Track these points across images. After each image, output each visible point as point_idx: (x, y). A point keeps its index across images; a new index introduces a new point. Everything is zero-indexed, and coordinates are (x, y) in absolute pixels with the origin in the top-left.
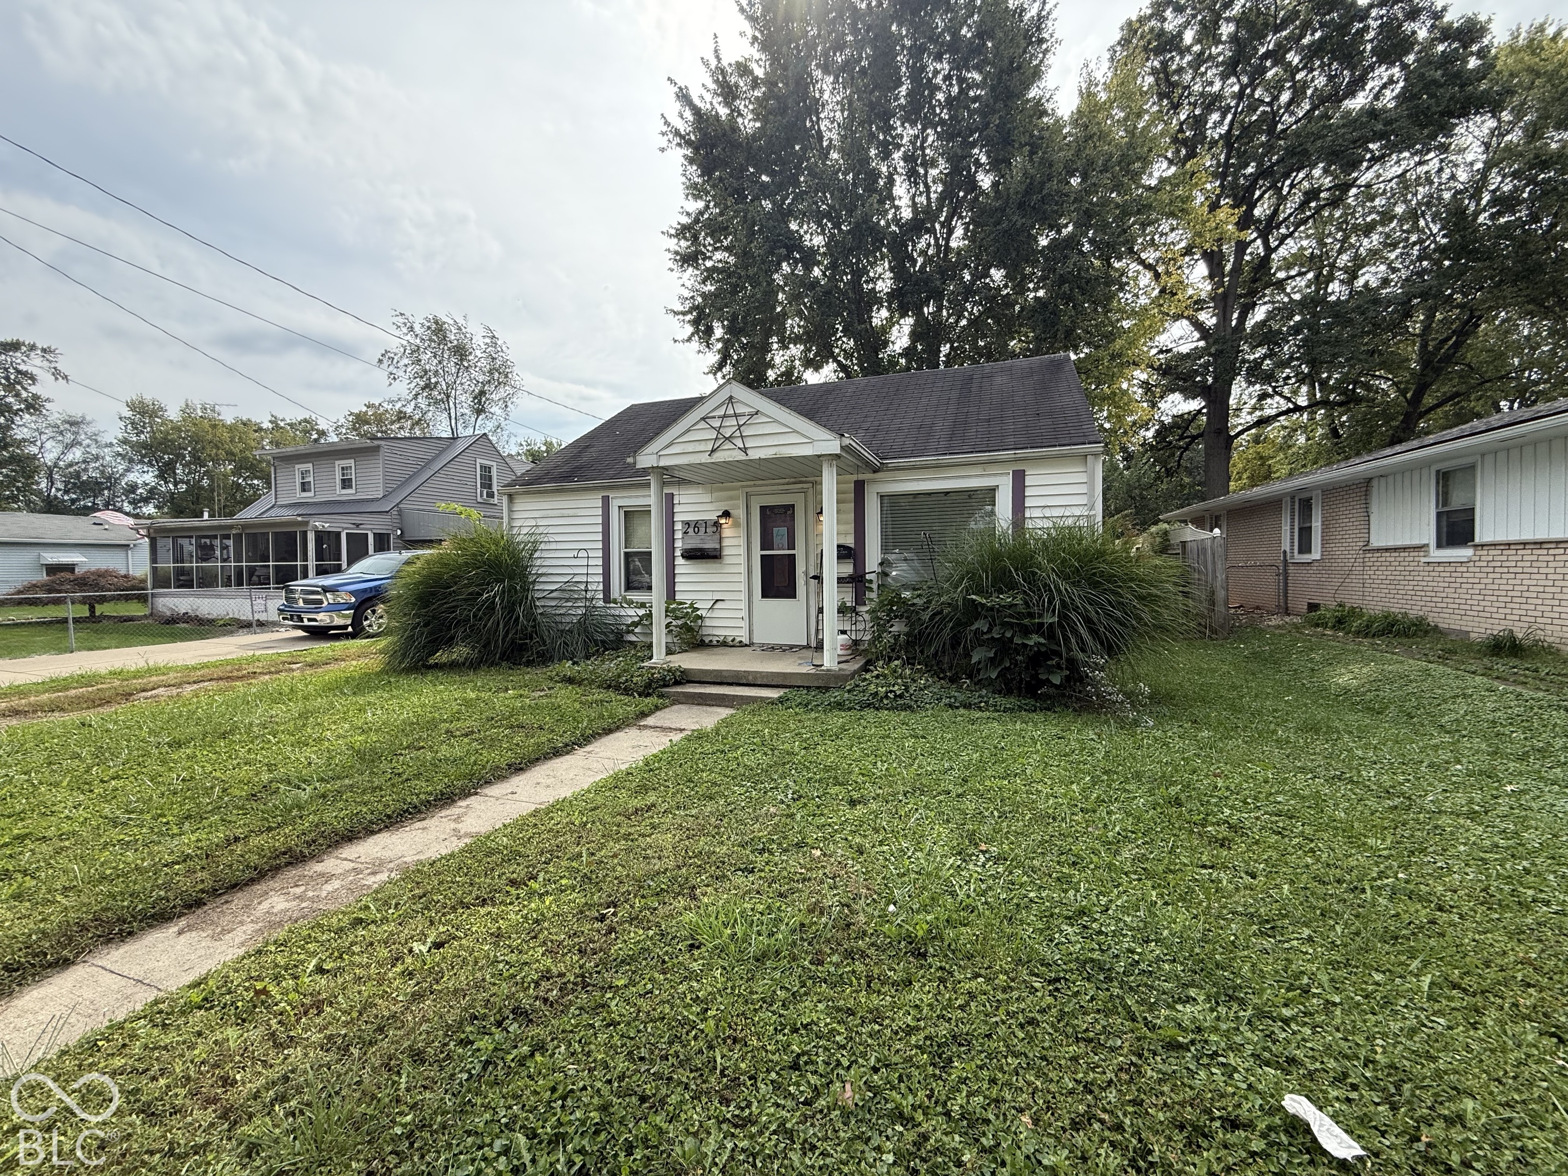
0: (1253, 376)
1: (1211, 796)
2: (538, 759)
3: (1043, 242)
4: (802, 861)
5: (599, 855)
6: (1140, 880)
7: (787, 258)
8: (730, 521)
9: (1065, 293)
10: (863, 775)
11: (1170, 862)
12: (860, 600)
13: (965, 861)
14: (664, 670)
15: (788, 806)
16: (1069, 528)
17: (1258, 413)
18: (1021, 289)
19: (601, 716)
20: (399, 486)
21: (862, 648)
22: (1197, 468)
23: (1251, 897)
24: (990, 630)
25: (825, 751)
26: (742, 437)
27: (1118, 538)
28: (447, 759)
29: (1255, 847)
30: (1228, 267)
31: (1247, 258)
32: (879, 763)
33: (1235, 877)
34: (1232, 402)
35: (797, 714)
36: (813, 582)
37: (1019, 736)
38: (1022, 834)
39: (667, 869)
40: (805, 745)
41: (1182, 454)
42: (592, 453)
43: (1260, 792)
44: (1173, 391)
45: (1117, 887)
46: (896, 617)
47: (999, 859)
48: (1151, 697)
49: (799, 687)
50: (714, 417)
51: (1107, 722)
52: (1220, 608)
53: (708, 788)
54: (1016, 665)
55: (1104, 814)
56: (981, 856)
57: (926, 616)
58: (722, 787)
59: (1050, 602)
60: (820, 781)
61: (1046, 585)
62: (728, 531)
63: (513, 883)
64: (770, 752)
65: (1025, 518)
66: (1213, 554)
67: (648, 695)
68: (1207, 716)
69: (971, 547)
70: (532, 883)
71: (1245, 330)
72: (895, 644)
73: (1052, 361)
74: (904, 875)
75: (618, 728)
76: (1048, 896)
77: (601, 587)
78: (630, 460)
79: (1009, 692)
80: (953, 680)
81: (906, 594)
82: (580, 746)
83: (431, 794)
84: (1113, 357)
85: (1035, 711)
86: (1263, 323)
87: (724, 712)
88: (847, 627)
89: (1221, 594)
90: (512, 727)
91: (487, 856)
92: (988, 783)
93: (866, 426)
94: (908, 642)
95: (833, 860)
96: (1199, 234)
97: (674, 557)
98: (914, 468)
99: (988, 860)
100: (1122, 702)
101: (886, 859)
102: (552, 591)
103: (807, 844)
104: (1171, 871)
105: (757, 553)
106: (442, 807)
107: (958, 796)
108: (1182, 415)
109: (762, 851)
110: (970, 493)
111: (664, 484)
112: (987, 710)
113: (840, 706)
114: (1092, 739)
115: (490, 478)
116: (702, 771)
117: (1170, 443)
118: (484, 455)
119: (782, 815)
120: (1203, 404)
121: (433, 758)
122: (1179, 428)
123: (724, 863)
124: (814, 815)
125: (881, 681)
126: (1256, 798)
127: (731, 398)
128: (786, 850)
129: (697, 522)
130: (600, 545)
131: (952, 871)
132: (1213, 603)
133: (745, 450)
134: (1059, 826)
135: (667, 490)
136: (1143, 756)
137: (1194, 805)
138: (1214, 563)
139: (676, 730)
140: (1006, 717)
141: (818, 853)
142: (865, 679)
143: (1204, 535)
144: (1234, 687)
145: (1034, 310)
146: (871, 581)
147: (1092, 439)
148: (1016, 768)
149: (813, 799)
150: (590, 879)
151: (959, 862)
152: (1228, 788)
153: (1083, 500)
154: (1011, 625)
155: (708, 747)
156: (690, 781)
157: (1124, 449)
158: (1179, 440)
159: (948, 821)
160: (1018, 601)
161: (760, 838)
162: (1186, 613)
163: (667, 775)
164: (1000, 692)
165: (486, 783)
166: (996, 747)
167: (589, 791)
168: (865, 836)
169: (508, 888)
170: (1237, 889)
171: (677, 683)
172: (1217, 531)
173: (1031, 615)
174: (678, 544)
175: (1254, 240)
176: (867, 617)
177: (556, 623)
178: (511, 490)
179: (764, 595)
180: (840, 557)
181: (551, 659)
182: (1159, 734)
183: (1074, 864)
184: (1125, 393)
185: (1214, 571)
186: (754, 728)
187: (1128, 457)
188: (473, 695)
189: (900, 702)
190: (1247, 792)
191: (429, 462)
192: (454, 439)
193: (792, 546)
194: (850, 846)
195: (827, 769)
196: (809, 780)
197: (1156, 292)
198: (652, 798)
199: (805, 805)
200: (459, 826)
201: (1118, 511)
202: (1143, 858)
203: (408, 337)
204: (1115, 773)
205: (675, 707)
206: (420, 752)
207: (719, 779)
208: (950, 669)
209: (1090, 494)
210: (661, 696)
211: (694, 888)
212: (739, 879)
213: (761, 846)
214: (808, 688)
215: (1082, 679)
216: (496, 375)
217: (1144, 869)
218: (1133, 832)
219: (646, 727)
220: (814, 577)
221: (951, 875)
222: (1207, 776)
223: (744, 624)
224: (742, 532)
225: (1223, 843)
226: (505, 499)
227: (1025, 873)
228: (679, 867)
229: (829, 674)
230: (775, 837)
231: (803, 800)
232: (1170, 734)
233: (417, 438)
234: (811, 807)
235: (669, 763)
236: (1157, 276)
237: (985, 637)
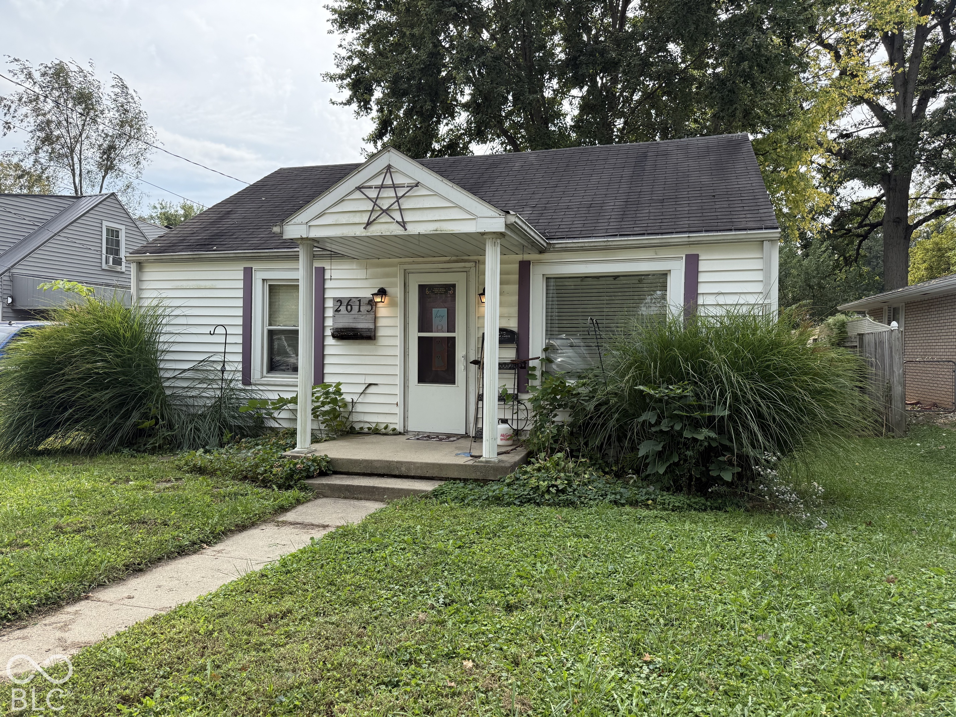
0: (933, 165)
1: (884, 603)
2: (160, 559)
3: (724, 17)
4: (451, 674)
5: (225, 668)
6: (810, 692)
7: (455, 19)
8: (386, 300)
9: (744, 70)
10: (521, 577)
11: (841, 674)
12: (522, 387)
13: (628, 672)
14: (308, 459)
15: (439, 612)
16: (744, 317)
17: (937, 204)
18: (700, 65)
19: (235, 511)
20: (11, 249)
21: (523, 438)
22: (877, 258)
23: (922, 709)
24: (658, 423)
25: (481, 550)
26: (400, 210)
27: (794, 328)
28: (54, 559)
29: (927, 657)
30: (909, 54)
31: (928, 44)
32: (539, 564)
33: (906, 688)
34: (912, 191)
35: (452, 509)
36: (473, 367)
37: (688, 537)
38: (688, 643)
39: (301, 684)
40: (460, 543)
41: (861, 242)
42: (235, 219)
43: (933, 599)
44: (852, 177)
45: (785, 700)
46: (560, 406)
47: (663, 671)
48: (825, 497)
49: (455, 479)
50: (370, 187)
51: (779, 523)
52: (897, 405)
53: (351, 592)
54: (685, 461)
55: (774, 622)
56: (645, 667)
57: (591, 407)
58: (367, 592)
59: (722, 394)
60: (474, 584)
61: (717, 377)
62: (383, 310)
63: (125, 700)
64: (421, 551)
65: (696, 305)
66: (891, 348)
67: (289, 487)
68: (882, 518)
69: (640, 334)
70: (147, 701)
71: (924, 117)
72: (558, 434)
73: (730, 141)
74: (562, 688)
75: (253, 525)
76: (714, 711)
77: (240, 367)
78: (276, 229)
79: (678, 489)
80: (618, 475)
81: (571, 382)
82: (209, 544)
83: (34, 598)
84: (791, 140)
85: (705, 510)
86: (943, 111)
87: (373, 507)
88: (508, 416)
89: (898, 390)
90: (131, 523)
91: (95, 669)
92: (654, 588)
93: (533, 203)
94: (572, 433)
95: (485, 672)
96: (879, 16)
97: (324, 337)
98: (583, 249)
99: (652, 671)
100: (796, 502)
101: (544, 671)
102: (184, 371)
103: (458, 655)
104: (842, 683)
105: (414, 335)
106: (47, 613)
107: (622, 601)
108: (862, 202)
109: (408, 663)
110: (640, 277)
111: (314, 257)
112: (655, 508)
113: (498, 500)
114: (764, 542)
115: (118, 243)
116: (346, 573)
117: (849, 230)
118: (112, 217)
119: (432, 623)
120: (882, 192)
121: (38, 558)
122: (858, 215)
123: (365, 676)
124: (467, 622)
125: (543, 474)
126: (929, 606)
127: (389, 167)
128: (434, 662)
129: (350, 299)
130: (240, 321)
131: (613, 684)
132: (889, 398)
133: (403, 224)
134: (728, 635)
135: (317, 264)
136: (816, 560)
137: (866, 612)
138: (891, 357)
139: (318, 526)
140: (675, 516)
141: (469, 664)
142: (526, 472)
143: (881, 328)
144: (909, 488)
145: (712, 87)
146: (534, 368)
147: (769, 224)
148: (684, 571)
149: (467, 604)
150: (214, 695)
151: (621, 674)
152: (901, 595)
153: (758, 288)
154: (680, 417)
155: (353, 546)
156: (332, 583)
157: (802, 235)
158: (858, 228)
159: (611, 629)
160: (689, 393)
161: (407, 648)
162: (862, 410)
163: (306, 576)
164: (668, 489)
165: (99, 585)
166: (663, 549)
167: (217, 595)
168: (521, 646)
169: (119, 706)
170: (908, 702)
171: (323, 474)
172: (894, 324)
173: (702, 408)
174: (329, 323)
175: (934, 27)
176: (529, 405)
177: (187, 406)
178: (141, 257)
179: (421, 379)
180: (502, 341)
181: (180, 446)
182: (832, 536)
183: (743, 675)
184: (802, 177)
185: (891, 366)
186: (405, 525)
187: (807, 245)
188: (88, 486)
189: (563, 497)
190: (920, 599)
191: (47, 224)
192: (78, 197)
193: (451, 327)
194: (505, 657)
195: (483, 570)
196: (463, 583)
197: (837, 73)
198: (288, 603)
199: (458, 611)
200: (66, 635)
201: (795, 300)
202: (814, 669)
203: (27, 85)
204: (788, 577)
205: (320, 501)
206: (23, 551)
207: (363, 581)
208: (617, 462)
209: (766, 282)
210: (304, 488)
211: (331, 704)
212: (382, 694)
213: (408, 657)
214: (465, 480)
215: (755, 477)
216: (127, 128)
217: (815, 681)
218: (804, 642)
219: (285, 523)
220: (475, 362)
221: (613, 689)
222: (880, 581)
223: (398, 410)
224: (399, 312)
225: (896, 652)
226: (133, 267)
227: (691, 686)
228: (315, 681)
229: (488, 467)
230: (423, 647)
231: (455, 605)
232: (844, 536)
233: (35, 196)
234: (464, 613)
235: (309, 564)
236: (838, 57)
237: (654, 429)
